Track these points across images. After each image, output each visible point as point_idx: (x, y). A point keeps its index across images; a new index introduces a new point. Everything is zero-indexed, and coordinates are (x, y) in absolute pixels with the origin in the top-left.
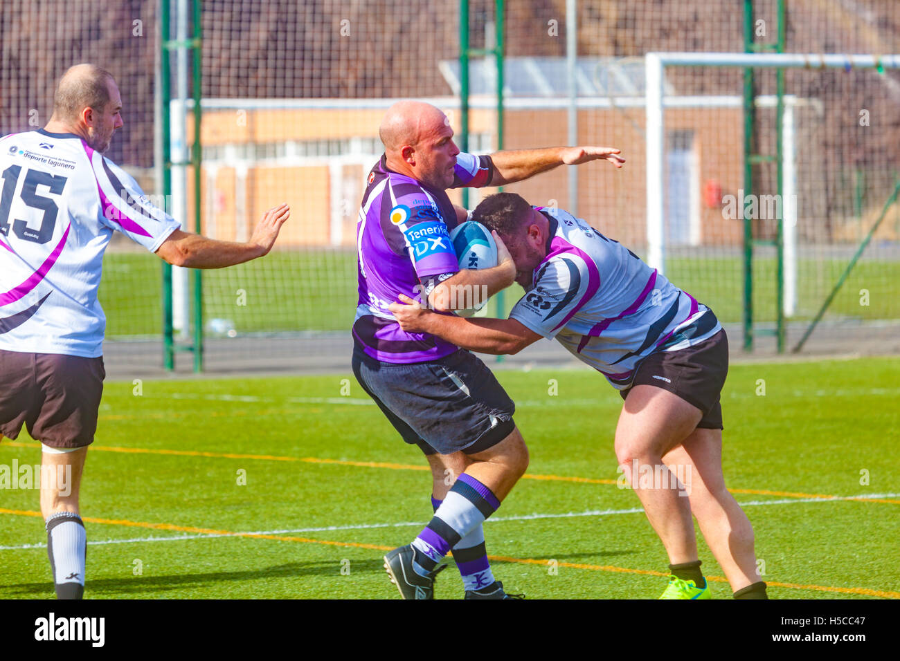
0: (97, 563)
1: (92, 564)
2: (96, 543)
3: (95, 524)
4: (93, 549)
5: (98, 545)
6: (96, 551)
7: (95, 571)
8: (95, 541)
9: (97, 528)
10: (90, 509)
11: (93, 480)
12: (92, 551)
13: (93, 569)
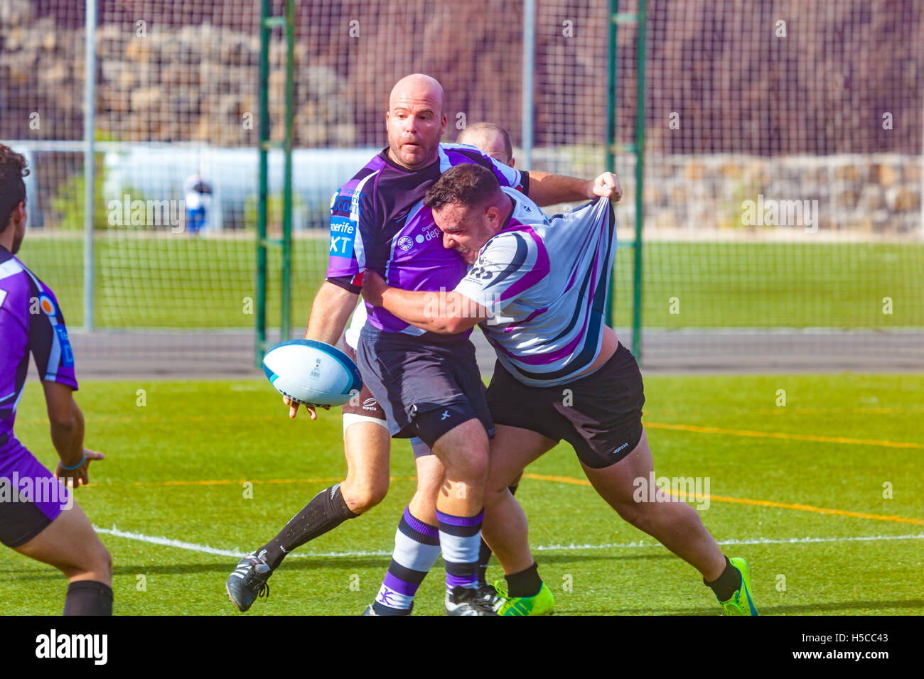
0: (867, 559)
1: (861, 560)
2: (865, 539)
3: (864, 520)
4: (862, 544)
5: (867, 541)
6: (865, 547)
7: (864, 568)
8: (864, 537)
9: (866, 524)
10: (859, 504)
11: (861, 474)
12: (861, 547)
13: (863, 565)
